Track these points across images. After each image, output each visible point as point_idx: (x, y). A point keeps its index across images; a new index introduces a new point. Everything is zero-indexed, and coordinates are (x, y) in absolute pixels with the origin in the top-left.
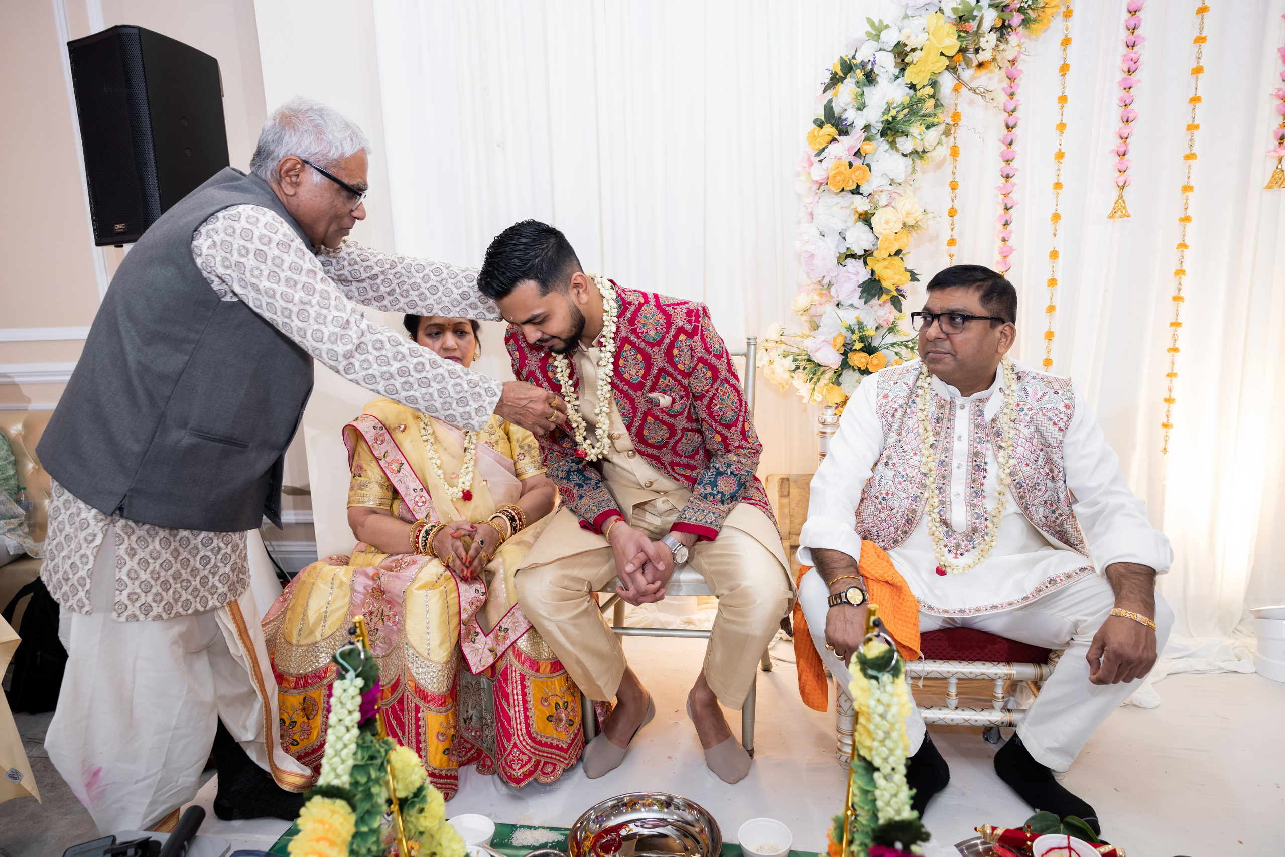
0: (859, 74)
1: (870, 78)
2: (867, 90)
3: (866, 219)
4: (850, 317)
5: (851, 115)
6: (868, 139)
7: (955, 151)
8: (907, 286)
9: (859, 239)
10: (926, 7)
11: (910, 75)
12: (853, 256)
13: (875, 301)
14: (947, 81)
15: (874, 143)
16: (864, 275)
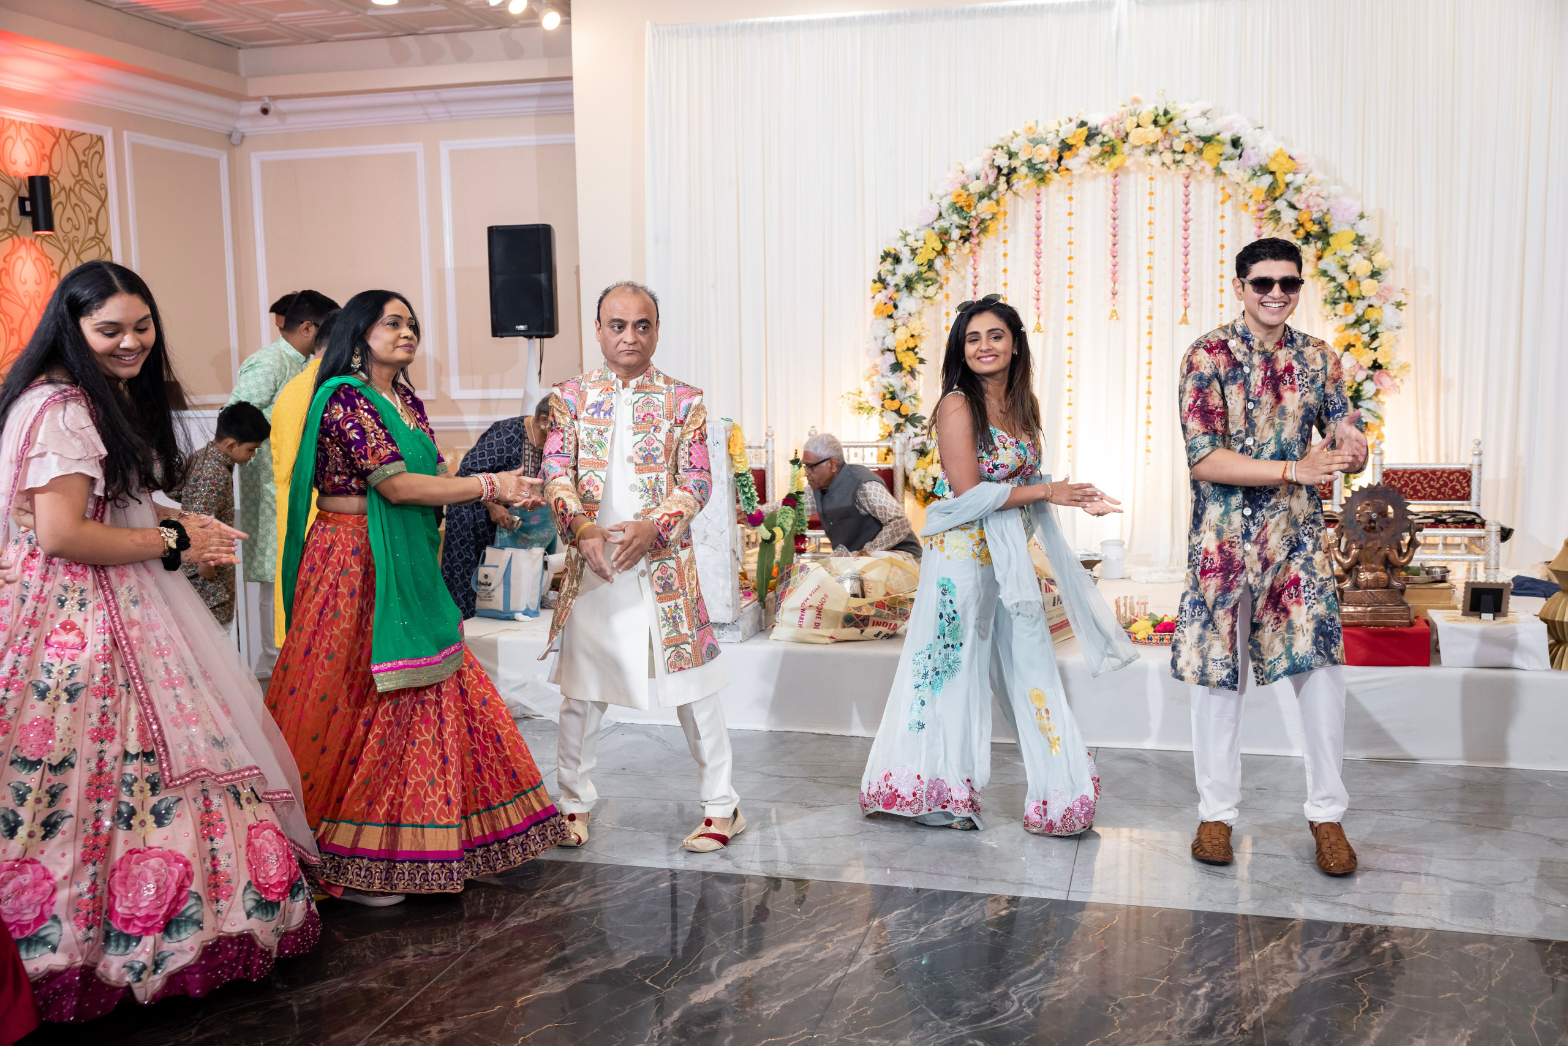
0: (889, 260)
1: (897, 260)
2: (896, 267)
3: (894, 330)
4: (885, 381)
5: (889, 279)
6: (898, 291)
7: (947, 296)
8: (919, 367)
9: (890, 342)
10: (929, 225)
11: (920, 259)
12: (889, 350)
13: (898, 373)
14: (939, 263)
15: (900, 294)
16: (893, 361)
